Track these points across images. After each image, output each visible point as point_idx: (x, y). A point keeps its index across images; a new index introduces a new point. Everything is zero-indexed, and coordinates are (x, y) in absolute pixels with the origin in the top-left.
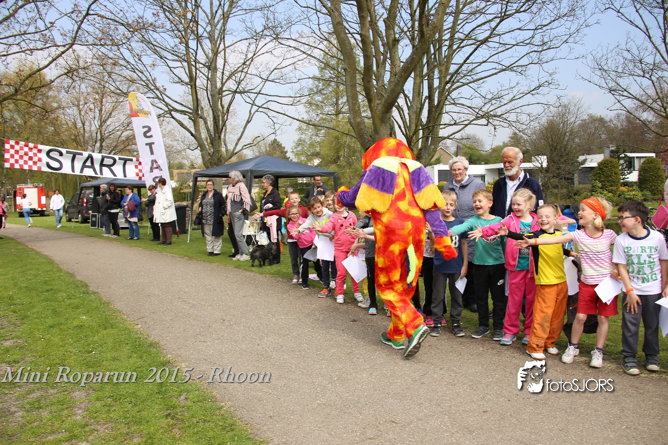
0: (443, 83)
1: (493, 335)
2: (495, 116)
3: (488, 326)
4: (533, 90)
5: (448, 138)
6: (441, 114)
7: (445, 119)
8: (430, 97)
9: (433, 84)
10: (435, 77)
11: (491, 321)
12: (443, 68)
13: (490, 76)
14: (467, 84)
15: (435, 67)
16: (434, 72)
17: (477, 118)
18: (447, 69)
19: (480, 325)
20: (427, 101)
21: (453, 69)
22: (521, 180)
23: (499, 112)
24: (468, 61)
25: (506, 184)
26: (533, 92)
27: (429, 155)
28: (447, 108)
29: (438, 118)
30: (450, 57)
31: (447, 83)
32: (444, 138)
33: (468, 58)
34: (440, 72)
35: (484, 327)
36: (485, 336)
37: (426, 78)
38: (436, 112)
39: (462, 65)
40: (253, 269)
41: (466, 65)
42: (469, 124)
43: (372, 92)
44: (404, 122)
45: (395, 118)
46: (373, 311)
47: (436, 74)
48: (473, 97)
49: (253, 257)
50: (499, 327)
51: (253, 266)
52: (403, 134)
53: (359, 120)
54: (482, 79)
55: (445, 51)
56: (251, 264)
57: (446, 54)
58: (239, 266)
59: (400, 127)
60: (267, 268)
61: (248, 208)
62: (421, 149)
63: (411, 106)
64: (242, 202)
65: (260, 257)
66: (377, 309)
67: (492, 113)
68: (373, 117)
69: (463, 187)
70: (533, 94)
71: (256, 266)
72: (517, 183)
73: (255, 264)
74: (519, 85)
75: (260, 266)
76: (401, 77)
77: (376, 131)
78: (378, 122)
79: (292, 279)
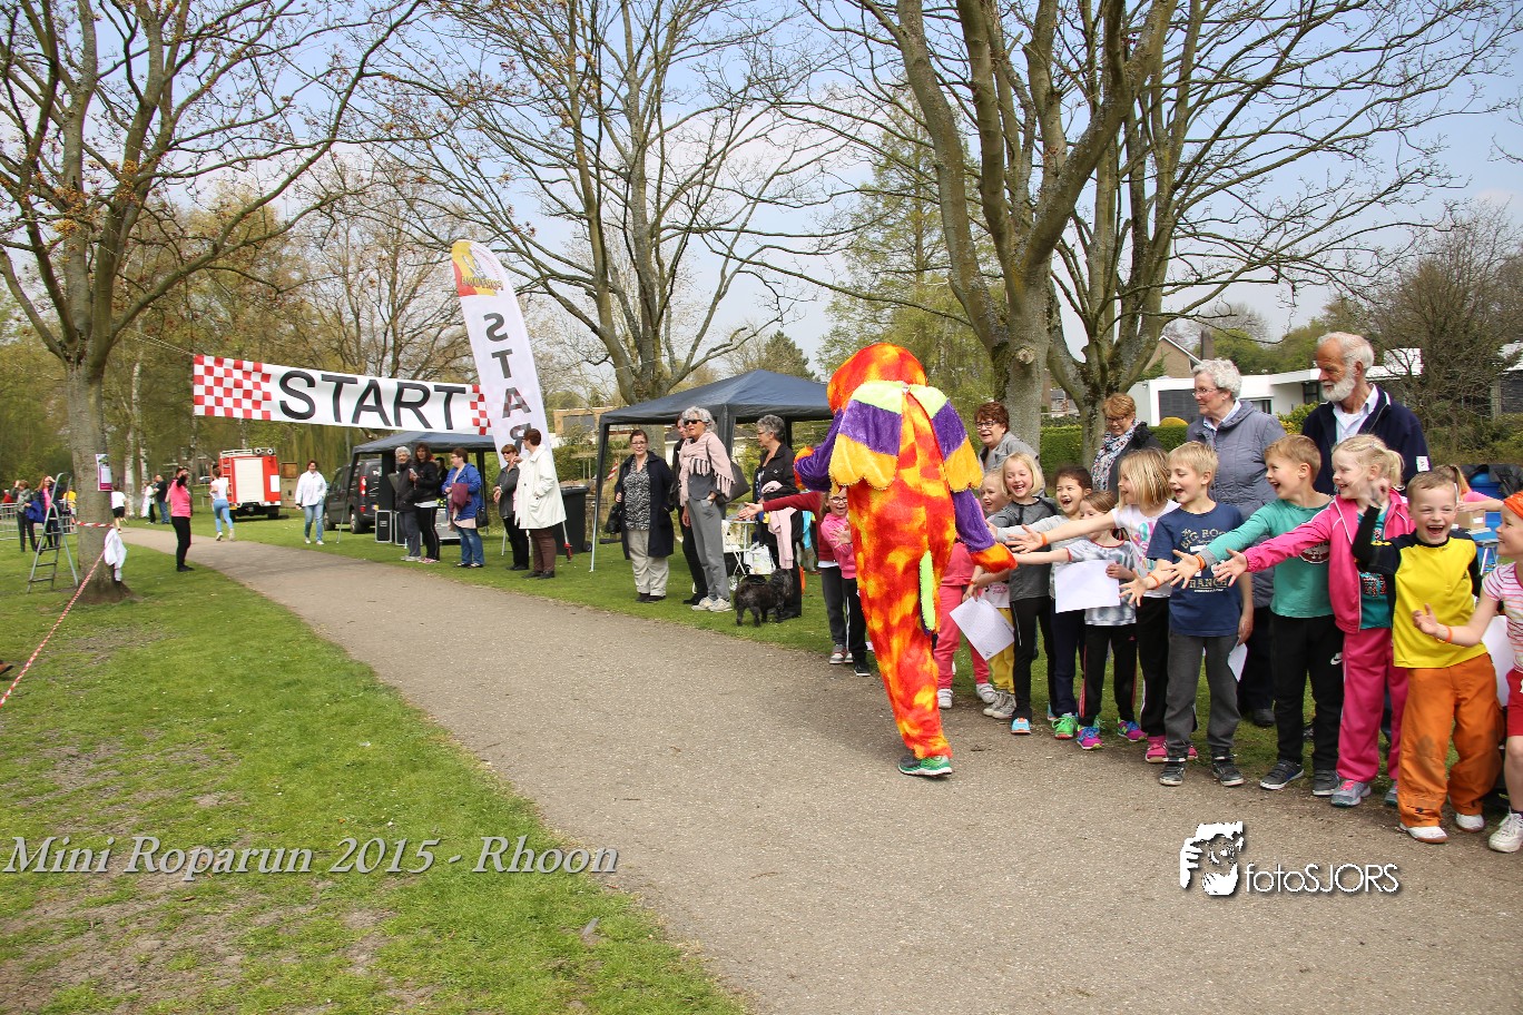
0: (1167, 187)
1: (1314, 782)
2: (1294, 259)
3: (1299, 759)
4: (1386, 193)
5: (1183, 314)
6: (1163, 259)
7: (1175, 270)
8: (1137, 222)
9: (1143, 191)
10: (1147, 175)
11: (1308, 749)
12: (1166, 154)
13: (1279, 165)
14: (1223, 187)
15: (1146, 150)
16: (1143, 163)
17: (1251, 266)
18: (1176, 153)
19: (1280, 757)
20: (1130, 230)
21: (1188, 152)
22: (1371, 411)
23: (1303, 248)
24: (1224, 134)
25: (1334, 419)
26: (1383, 199)
27: (1138, 356)
28: (1180, 245)
29: (1156, 269)
30: (1180, 126)
31: (1176, 186)
32: (1172, 316)
33: (1224, 126)
34: (1159, 162)
35: (1290, 764)
36: (1292, 785)
37: (1127, 178)
38: (1151, 257)
39: (1213, 142)
40: (740, 630)
41: (1219, 143)
42: (1233, 280)
43: (1003, 218)
44: (1078, 282)
45: (1056, 273)
46: (1021, 725)
47: (1150, 168)
48: (1238, 217)
49: (739, 602)
50: (1327, 761)
51: (739, 623)
52: (1076, 310)
53: (974, 281)
54: (1259, 172)
55: (1169, 113)
56: (734, 620)
57: (1172, 119)
58: (708, 622)
59: (1068, 295)
60: (771, 628)
61: (726, 490)
62: (1118, 344)
63: (1094, 244)
64: (712, 477)
65: (755, 604)
66: (1030, 721)
67: (1286, 252)
68: (1006, 275)
69: (1225, 431)
70: (1384, 203)
71: (747, 623)
72: (1360, 417)
73: (744, 619)
74: (1351, 183)
75: (757, 623)
76: (1069, 178)
77: (1015, 306)
78: (1018, 284)
79: (829, 654)
